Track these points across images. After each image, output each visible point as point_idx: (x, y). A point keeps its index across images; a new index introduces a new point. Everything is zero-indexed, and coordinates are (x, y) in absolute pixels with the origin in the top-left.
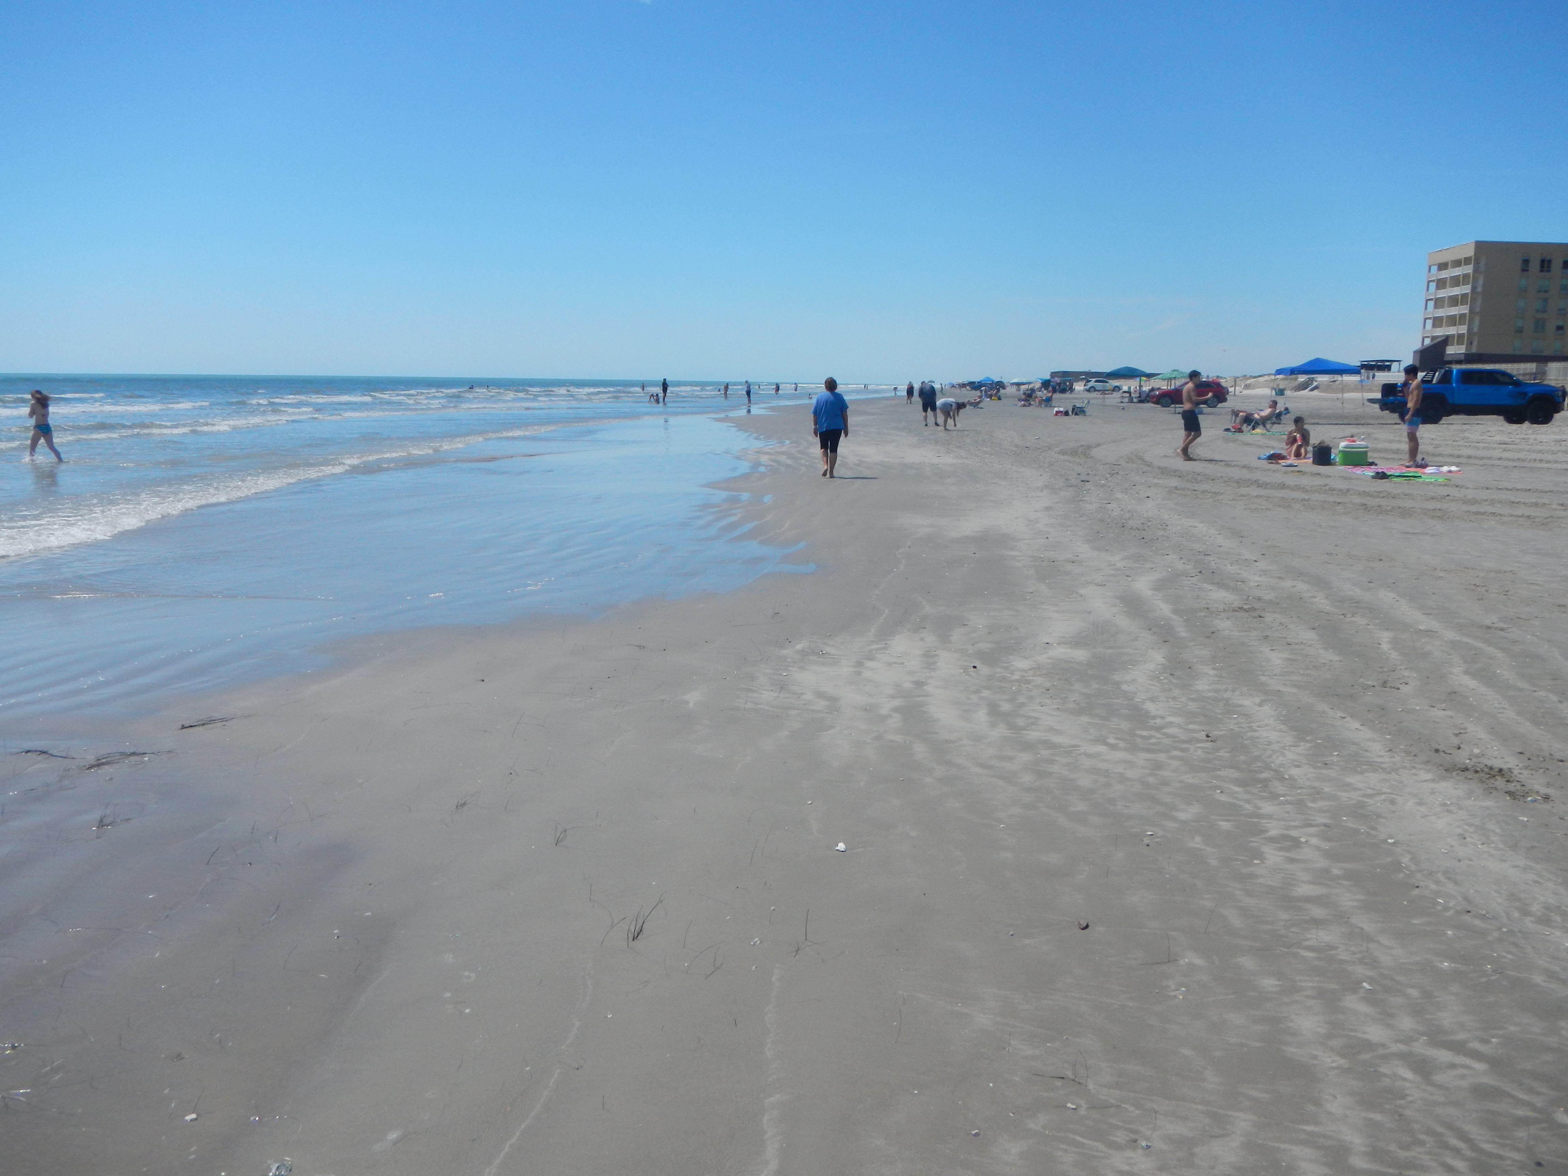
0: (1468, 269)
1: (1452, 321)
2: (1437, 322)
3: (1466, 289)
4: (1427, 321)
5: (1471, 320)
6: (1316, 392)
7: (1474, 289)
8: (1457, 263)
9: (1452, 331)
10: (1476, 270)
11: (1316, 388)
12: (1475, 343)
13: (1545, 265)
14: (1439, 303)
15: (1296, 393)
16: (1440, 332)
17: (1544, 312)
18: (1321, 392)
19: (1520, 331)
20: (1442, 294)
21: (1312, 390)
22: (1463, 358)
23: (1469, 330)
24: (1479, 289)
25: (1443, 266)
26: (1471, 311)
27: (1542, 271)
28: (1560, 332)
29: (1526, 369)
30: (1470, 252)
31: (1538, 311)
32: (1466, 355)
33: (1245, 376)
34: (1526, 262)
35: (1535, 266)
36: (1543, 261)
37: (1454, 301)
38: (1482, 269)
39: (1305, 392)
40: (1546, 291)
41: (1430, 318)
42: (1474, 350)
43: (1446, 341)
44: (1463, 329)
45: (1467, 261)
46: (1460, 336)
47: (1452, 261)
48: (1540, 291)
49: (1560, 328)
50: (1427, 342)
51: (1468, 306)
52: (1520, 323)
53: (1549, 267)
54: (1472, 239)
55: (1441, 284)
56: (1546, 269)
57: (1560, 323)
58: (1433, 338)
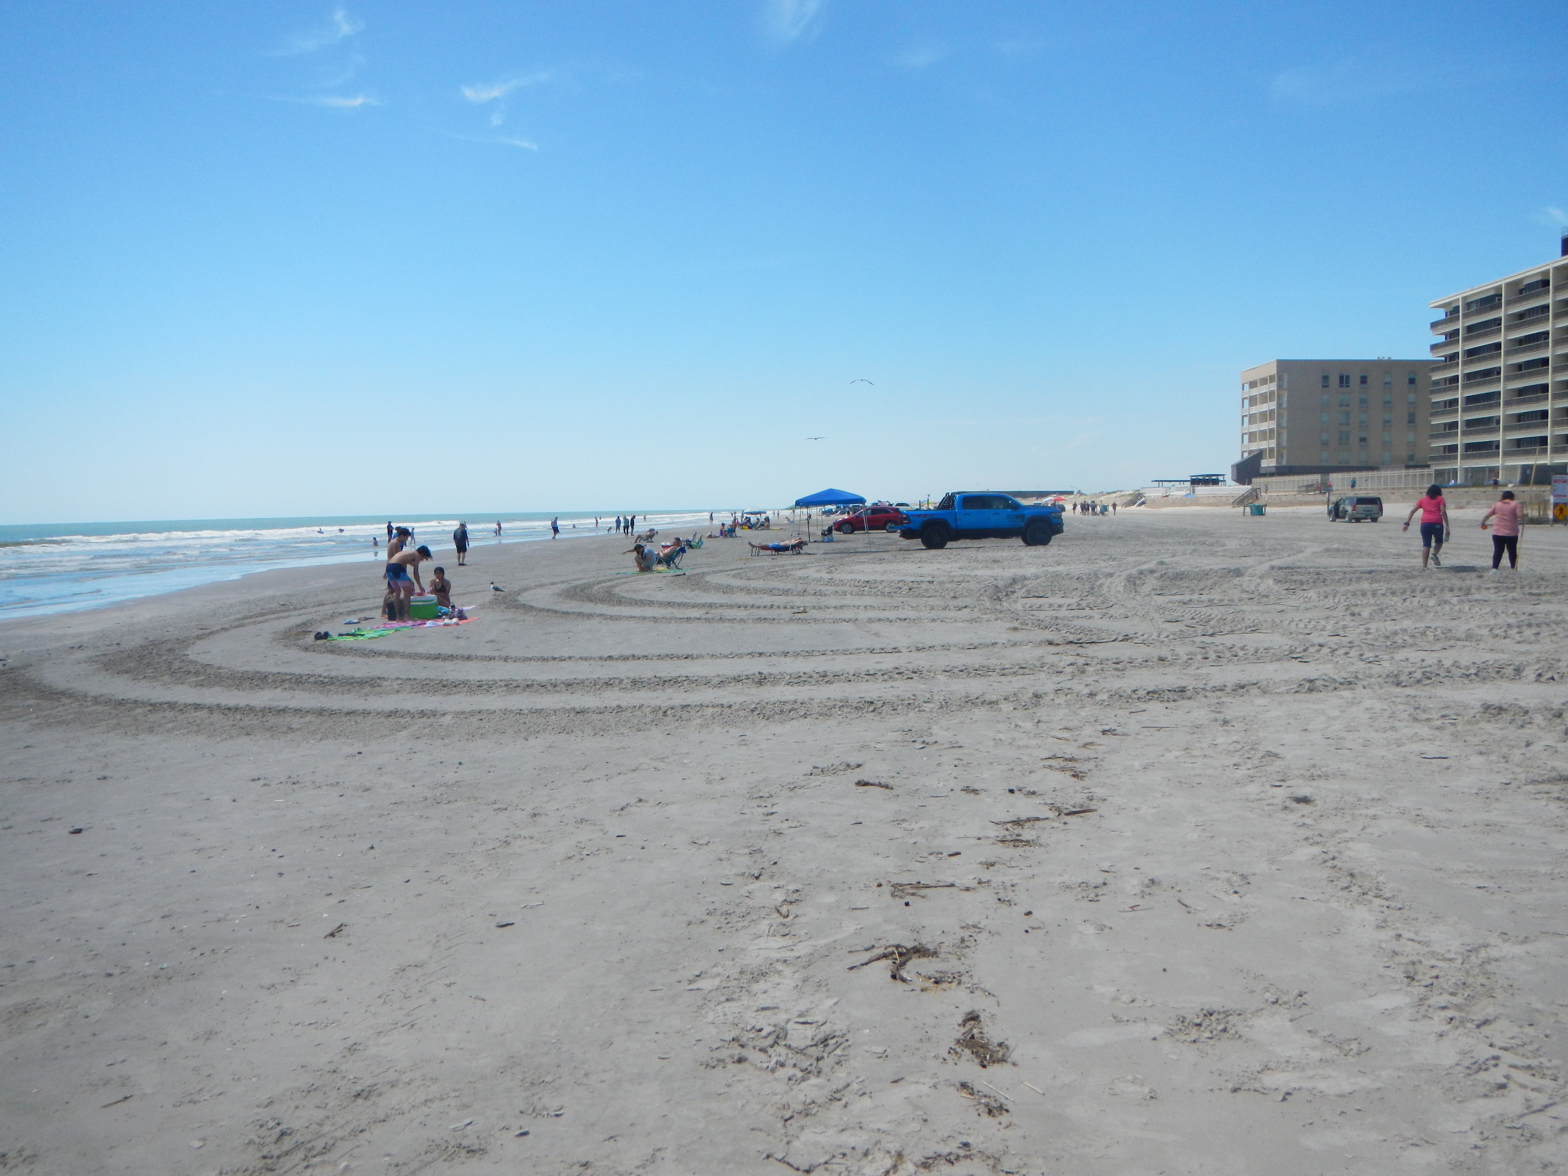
0: (1273, 387)
1: (1264, 435)
2: (1252, 436)
3: (1273, 405)
4: (1245, 436)
5: (1279, 435)
6: (1143, 507)
7: (1279, 405)
8: (1264, 381)
9: (1264, 445)
10: (1280, 387)
11: (1143, 503)
12: (1285, 456)
13: (1344, 380)
14: (1252, 419)
15: (1127, 509)
16: (1256, 446)
17: (1348, 424)
18: (1147, 507)
19: (1325, 444)
20: (1255, 410)
21: (1140, 505)
22: (1274, 470)
23: (1278, 444)
24: (1285, 405)
25: (1253, 384)
26: (1279, 425)
27: (1341, 386)
28: (1363, 443)
29: (1308, 480)
30: (1273, 371)
31: (1341, 424)
32: (1276, 467)
33: (1102, 492)
34: (1325, 378)
35: (1334, 381)
36: (1341, 378)
37: (1264, 416)
38: (1285, 385)
39: (1134, 508)
40: (1348, 406)
41: (1246, 434)
42: (1284, 463)
43: (1259, 455)
44: (1273, 444)
45: (1272, 379)
46: (1271, 450)
47: (1260, 379)
48: (1342, 406)
49: (1363, 440)
50: (1246, 455)
51: (1275, 421)
52: (1325, 437)
53: (1348, 382)
54: (1273, 359)
55: (1253, 401)
56: (1345, 384)
57: (1363, 435)
58: (1250, 452)
